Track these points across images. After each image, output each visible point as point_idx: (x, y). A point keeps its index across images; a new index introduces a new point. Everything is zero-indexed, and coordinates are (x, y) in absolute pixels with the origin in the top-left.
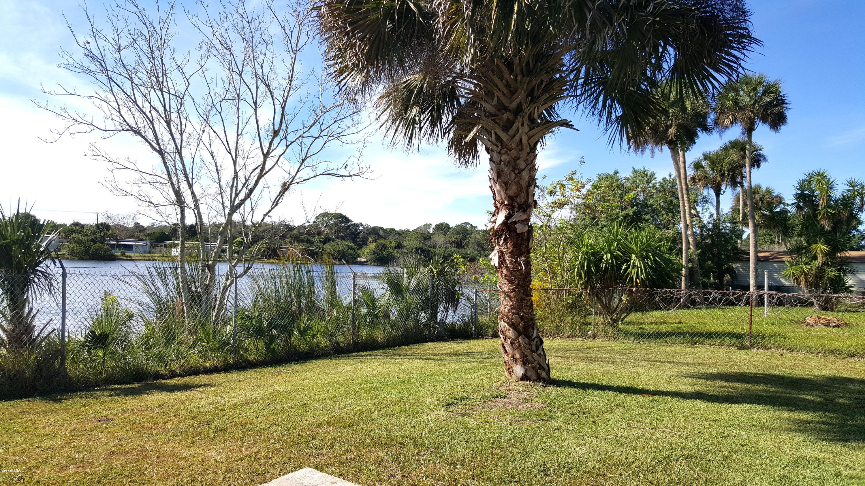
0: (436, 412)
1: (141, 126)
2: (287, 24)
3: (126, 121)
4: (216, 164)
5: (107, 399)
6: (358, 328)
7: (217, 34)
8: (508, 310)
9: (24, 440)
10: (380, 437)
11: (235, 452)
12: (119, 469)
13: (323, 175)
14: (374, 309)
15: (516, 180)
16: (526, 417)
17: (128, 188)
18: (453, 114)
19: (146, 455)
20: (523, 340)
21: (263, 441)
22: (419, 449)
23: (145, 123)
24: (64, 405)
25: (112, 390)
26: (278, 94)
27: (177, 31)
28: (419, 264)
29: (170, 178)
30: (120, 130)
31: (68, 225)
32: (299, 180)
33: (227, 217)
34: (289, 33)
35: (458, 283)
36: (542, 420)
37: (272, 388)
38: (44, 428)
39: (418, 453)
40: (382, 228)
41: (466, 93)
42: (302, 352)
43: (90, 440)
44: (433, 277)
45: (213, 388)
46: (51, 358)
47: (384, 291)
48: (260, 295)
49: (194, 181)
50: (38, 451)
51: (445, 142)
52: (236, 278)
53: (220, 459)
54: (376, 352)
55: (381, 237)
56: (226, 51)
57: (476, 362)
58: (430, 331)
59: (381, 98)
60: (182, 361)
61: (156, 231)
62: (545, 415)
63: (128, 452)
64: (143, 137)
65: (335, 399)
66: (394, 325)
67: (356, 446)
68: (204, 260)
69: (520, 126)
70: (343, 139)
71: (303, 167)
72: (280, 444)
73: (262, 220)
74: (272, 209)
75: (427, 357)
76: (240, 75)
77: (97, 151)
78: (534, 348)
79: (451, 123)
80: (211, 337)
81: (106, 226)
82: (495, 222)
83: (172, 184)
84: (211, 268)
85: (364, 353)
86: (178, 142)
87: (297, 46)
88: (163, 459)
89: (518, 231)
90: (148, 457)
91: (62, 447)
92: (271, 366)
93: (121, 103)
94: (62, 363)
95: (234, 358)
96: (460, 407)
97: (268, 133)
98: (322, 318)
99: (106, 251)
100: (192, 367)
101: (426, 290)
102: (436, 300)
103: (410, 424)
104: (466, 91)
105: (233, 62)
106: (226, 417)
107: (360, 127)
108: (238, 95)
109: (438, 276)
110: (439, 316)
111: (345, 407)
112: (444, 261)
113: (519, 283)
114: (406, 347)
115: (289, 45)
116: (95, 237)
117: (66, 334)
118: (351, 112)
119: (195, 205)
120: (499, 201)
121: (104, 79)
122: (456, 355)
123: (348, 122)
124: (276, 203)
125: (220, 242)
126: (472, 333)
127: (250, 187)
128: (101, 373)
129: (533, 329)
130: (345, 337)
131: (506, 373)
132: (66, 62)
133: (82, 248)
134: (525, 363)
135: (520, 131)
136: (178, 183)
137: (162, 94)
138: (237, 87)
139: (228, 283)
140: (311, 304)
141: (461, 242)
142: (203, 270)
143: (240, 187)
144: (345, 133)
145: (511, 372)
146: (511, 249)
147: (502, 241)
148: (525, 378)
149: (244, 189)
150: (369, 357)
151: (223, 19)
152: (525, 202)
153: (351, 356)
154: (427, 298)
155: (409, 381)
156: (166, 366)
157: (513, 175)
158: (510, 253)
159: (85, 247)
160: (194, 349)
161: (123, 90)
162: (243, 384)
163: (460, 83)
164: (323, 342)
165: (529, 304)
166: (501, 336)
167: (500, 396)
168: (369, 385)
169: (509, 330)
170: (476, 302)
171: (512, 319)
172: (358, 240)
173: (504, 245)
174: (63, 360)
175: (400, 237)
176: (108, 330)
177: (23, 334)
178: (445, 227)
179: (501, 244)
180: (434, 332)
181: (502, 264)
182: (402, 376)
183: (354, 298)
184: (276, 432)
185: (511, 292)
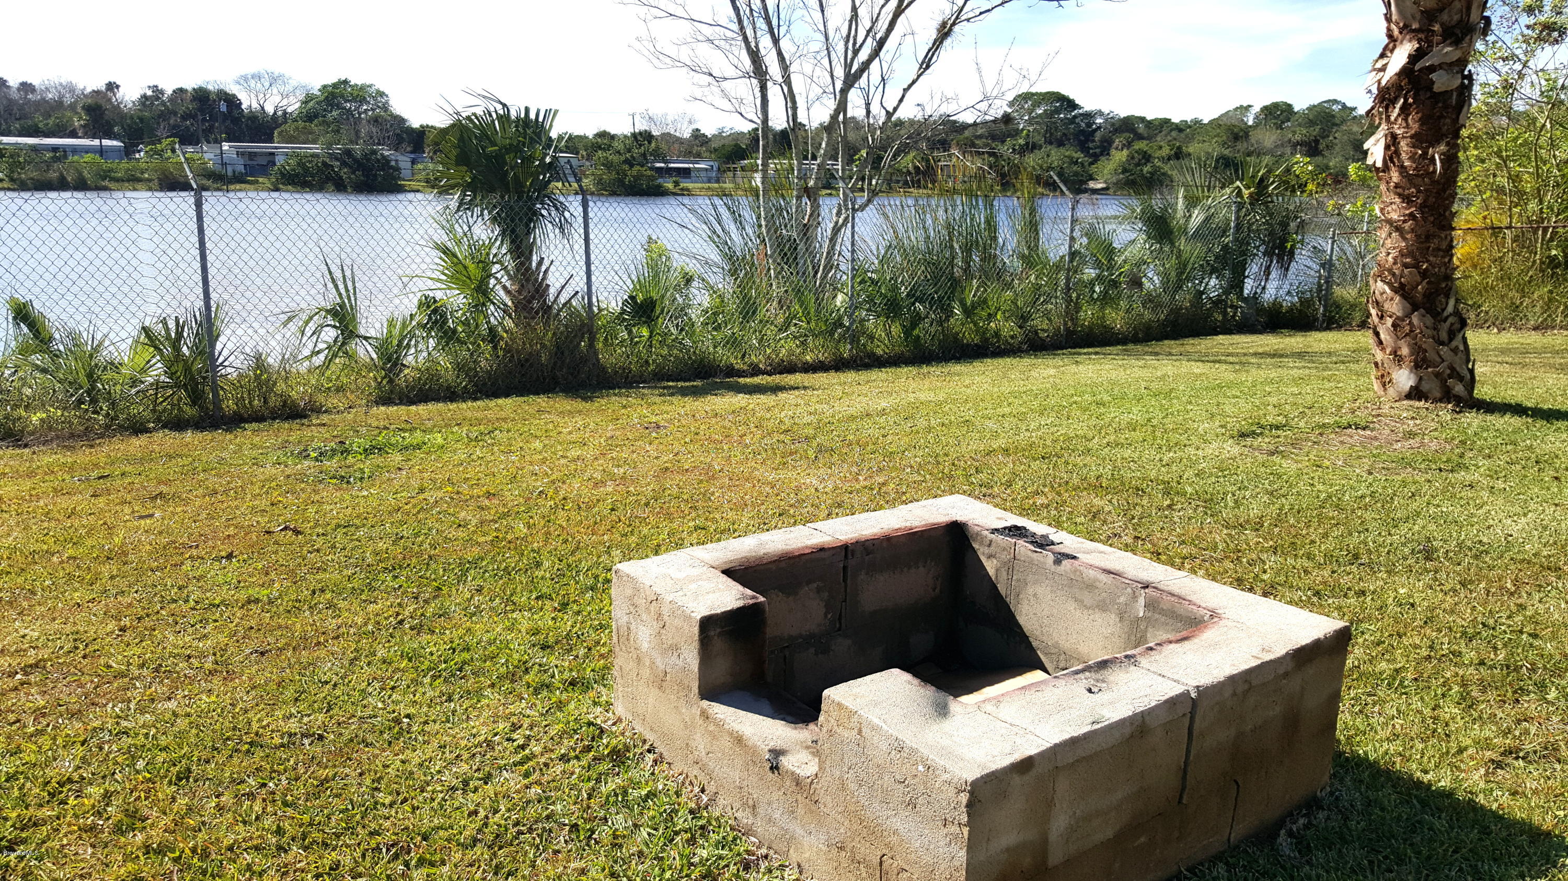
0: (1215, 445)
5: (658, 400)
6: (1076, 304)
8: (1395, 259)
9: (545, 446)
10: (1100, 476)
11: (848, 481)
12: (675, 490)
14: (1110, 268)
16: (1405, 463)
19: (713, 476)
20: (1421, 320)
21: (894, 469)
22: (1172, 500)
24: (596, 404)
25: (664, 388)
28: (1212, 179)
29: (742, 28)
31: (591, 136)
32: (971, 15)
33: (838, 97)
35: (1296, 219)
36: (1440, 470)
37: (912, 395)
38: (570, 433)
39: (1169, 506)
40: (1142, 119)
42: (968, 345)
43: (633, 452)
44: (1240, 206)
45: (816, 392)
46: (575, 336)
47: (1133, 234)
48: (896, 245)
49: (782, 30)
50: (563, 461)
52: (854, 211)
54: (1108, 349)
55: (1140, 137)
57: (1316, 368)
58: (1225, 313)
60: (768, 350)
62: (1448, 461)
63: (687, 470)
65: (1022, 417)
66: (1150, 300)
67: (1052, 487)
68: (801, 181)
74: (919, 76)
75: (1211, 358)
78: (1444, 336)
80: (813, 313)
81: (646, 136)
82: (1383, 69)
83: (745, 39)
84: (811, 193)
85: (1086, 350)
88: (738, 482)
89: (1437, 88)
90: (716, 478)
91: (596, 458)
92: (913, 365)
94: (591, 345)
95: (850, 350)
96: (1267, 440)
98: (1009, 286)
99: (650, 179)
100: (783, 361)
101: (1224, 232)
102: (1244, 253)
103: (1161, 460)
106: (835, 433)
109: (1251, 203)
110: (1249, 286)
111: (1039, 429)
113: (1425, 200)
114: (1172, 342)
116: (632, 156)
117: (594, 300)
119: (783, 76)
120: (1397, 24)
122: (1273, 356)
124: (926, 65)
126: (1317, 319)
127: (878, 37)
128: (647, 362)
129: (1447, 297)
130: (1050, 320)
131: (1376, 386)
133: (613, 174)
134: (1419, 363)
136: (756, 38)
139: (841, 221)
140: (988, 258)
141: (1317, 142)
142: (799, 198)
143: (861, 38)
145: (1385, 381)
146: (1415, 127)
147: (1397, 111)
148: (1415, 394)
149: (870, 40)
150: (1094, 357)
152: (1461, 21)
153: (1058, 354)
154: (1225, 248)
155: (1167, 395)
156: (744, 356)
158: (1412, 137)
159: (618, 173)
160: (786, 331)
162: (864, 388)
164: (1007, 328)
165: (1444, 246)
166: (1373, 311)
167: (1355, 424)
168: (1088, 397)
169: (1392, 299)
170: (1331, 256)
171: (1401, 277)
172: (1091, 145)
173: (1400, 120)
174: (592, 339)
175: (1182, 135)
176: (654, 295)
177: (533, 297)
178: (1282, 112)
179: (1392, 118)
180: (1233, 317)
181: (1392, 162)
182: (1154, 386)
183: (1070, 247)
184: (915, 457)
185: (1404, 221)
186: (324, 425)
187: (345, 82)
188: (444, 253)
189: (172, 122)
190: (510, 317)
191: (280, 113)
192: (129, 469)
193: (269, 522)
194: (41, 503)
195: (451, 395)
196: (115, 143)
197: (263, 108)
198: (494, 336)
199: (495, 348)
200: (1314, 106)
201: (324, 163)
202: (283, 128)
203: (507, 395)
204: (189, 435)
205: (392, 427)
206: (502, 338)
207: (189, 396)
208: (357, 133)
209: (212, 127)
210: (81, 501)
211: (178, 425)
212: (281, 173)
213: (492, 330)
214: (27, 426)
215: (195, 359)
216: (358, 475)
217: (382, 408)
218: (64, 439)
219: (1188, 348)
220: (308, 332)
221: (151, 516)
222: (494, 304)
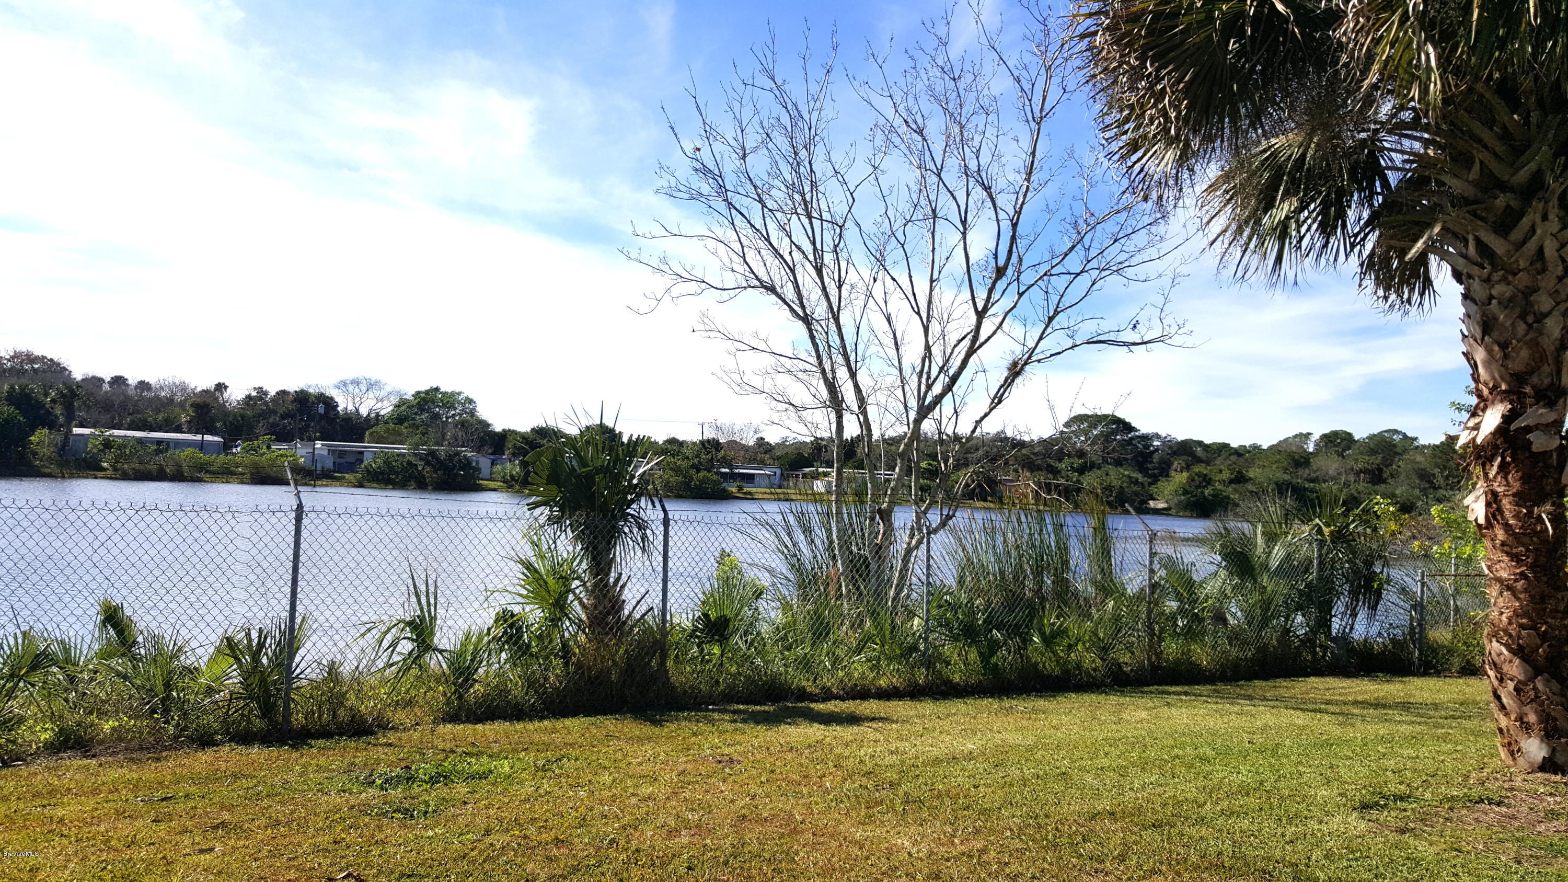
0: (1338, 819)
1: (776, 278)
2: (1024, 73)
3: (753, 273)
4: (894, 334)
5: (729, 727)
6: (1159, 637)
7: (901, 109)
8: (1509, 619)
9: (614, 781)
10: (1220, 853)
11: (943, 845)
12: (755, 847)
13: (1088, 343)
14: (1193, 602)
15: (1529, 337)
17: (757, 382)
18: (1371, 205)
19: (795, 829)
20: (1545, 685)
21: (992, 831)
23: (783, 272)
24: (666, 730)
25: (735, 712)
26: (1006, 202)
27: (835, 112)
28: (1287, 517)
29: (820, 363)
30: (745, 288)
31: (661, 443)
32: (1041, 356)
33: (911, 426)
34: (1027, 87)
35: (1380, 557)
37: (998, 736)
38: (640, 764)
40: (1200, 443)
41: (1404, 161)
42: (1050, 676)
43: (707, 791)
44: (1322, 543)
45: (894, 726)
46: (647, 654)
47: (1213, 568)
48: (967, 566)
49: (859, 365)
50: (634, 800)
51: (1354, 263)
52: (929, 534)
53: (917, 852)
54: (1197, 689)
55: (1199, 460)
56: (915, 135)
57: (1426, 723)
58: (1314, 653)
59: (1212, 188)
60: (841, 674)
61: (789, 450)
63: (766, 819)
64: (779, 296)
65: (1122, 772)
66: (1235, 636)
67: (1170, 864)
68: (874, 502)
69: (1538, 220)
70: (1129, 272)
71: (1049, 330)
72: (1021, 840)
73: (974, 431)
74: (991, 410)
75: (1311, 706)
76: (939, 175)
77: (710, 323)
79: (1367, 224)
80: (888, 636)
81: (714, 444)
82: (1477, 427)
83: (823, 372)
84: (886, 516)
85: (1173, 689)
86: (834, 300)
87: (1042, 109)
88: (822, 840)
89: (1535, 448)
90: (798, 833)
91: (668, 798)
92: (992, 696)
93: (746, 242)
94: (663, 663)
95: (926, 677)
96: (1393, 814)
97: (985, 273)
98: (1086, 615)
99: (717, 483)
100: (856, 685)
101: (1307, 569)
102: (1329, 592)
103: (1283, 835)
104: (1406, 157)
105: (927, 153)
106: (921, 780)
107: (1165, 247)
108: (934, 211)
109: (1333, 542)
110: (1336, 625)
111: (1143, 787)
112: (1348, 510)
113: (1535, 561)
114: (1263, 683)
115: (1028, 109)
116: (699, 462)
117: (668, 618)
118: (1147, 220)
119: (859, 408)
120: (1486, 384)
121: (721, 206)
122: (1376, 705)
123: (1140, 239)
124: (997, 400)
125: (901, 470)
126: (1412, 664)
127: (951, 372)
128: (717, 682)
130: (1133, 653)
131: (1503, 754)
132: (666, 184)
133: (680, 478)
134: (1550, 733)
135: (1539, 231)
136: (833, 370)
137: (811, 223)
138: (933, 197)
139: (914, 542)
140: (1063, 585)
141: (1380, 470)
142: (872, 519)
143: (934, 373)
144: (1133, 261)
145: (1513, 750)
146: (1516, 486)
147: (1495, 468)
148: (1548, 766)
149: (942, 375)
150: (1184, 698)
151: (910, 80)
152: (1552, 384)
153: (1146, 693)
154: (1309, 585)
155: (1274, 752)
156: (815, 679)
157: (1521, 328)
158: (1514, 495)
159: (685, 477)
160: (859, 654)
161: (749, 222)
162: (946, 724)
163: (1388, 141)
164: (1090, 660)
165: (1562, 607)
166: (1491, 673)
167: (1488, 798)
168: (1189, 750)
169: (1511, 661)
170: (1422, 598)
171: (1519, 638)
172: (1149, 466)
173: (1499, 478)
174: (664, 657)
175: (1242, 460)
176: (727, 612)
177: (608, 613)
178: (1342, 440)
179: (1491, 476)
180: (1323, 657)
181: (1496, 519)
182: (1258, 739)
183: (1150, 580)
184: (1012, 818)
185: (1516, 581)
186: (390, 745)
187: (437, 389)
188: (527, 569)
189: (271, 420)
190: (584, 632)
191: (373, 415)
192: (193, 789)
193: (331, 865)
194: (102, 828)
195: (517, 713)
196: (216, 439)
197: (357, 410)
198: (567, 652)
199: (566, 664)
200: (1374, 435)
201: (409, 463)
202: (374, 429)
203: (574, 715)
204: (255, 751)
205: (459, 750)
206: (574, 655)
207: (260, 708)
208: (444, 435)
209: (308, 426)
210: (142, 826)
211: (245, 738)
212: (368, 470)
213: (565, 645)
214: (98, 735)
215: (272, 671)
216: (422, 808)
217: (449, 726)
218: (133, 750)
219: (1282, 691)
220: (385, 644)
221: (211, 850)
222: (570, 619)
